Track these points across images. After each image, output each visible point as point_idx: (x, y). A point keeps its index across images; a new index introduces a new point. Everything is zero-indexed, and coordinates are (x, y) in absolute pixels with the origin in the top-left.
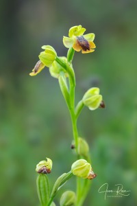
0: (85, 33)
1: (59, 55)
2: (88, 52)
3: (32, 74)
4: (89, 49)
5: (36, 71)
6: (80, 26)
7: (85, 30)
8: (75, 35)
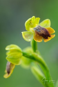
0: (40, 22)
1: (23, 48)
2: (49, 39)
3: (6, 76)
4: (50, 36)
5: (9, 72)
6: (34, 17)
7: (39, 19)
8: (32, 27)
